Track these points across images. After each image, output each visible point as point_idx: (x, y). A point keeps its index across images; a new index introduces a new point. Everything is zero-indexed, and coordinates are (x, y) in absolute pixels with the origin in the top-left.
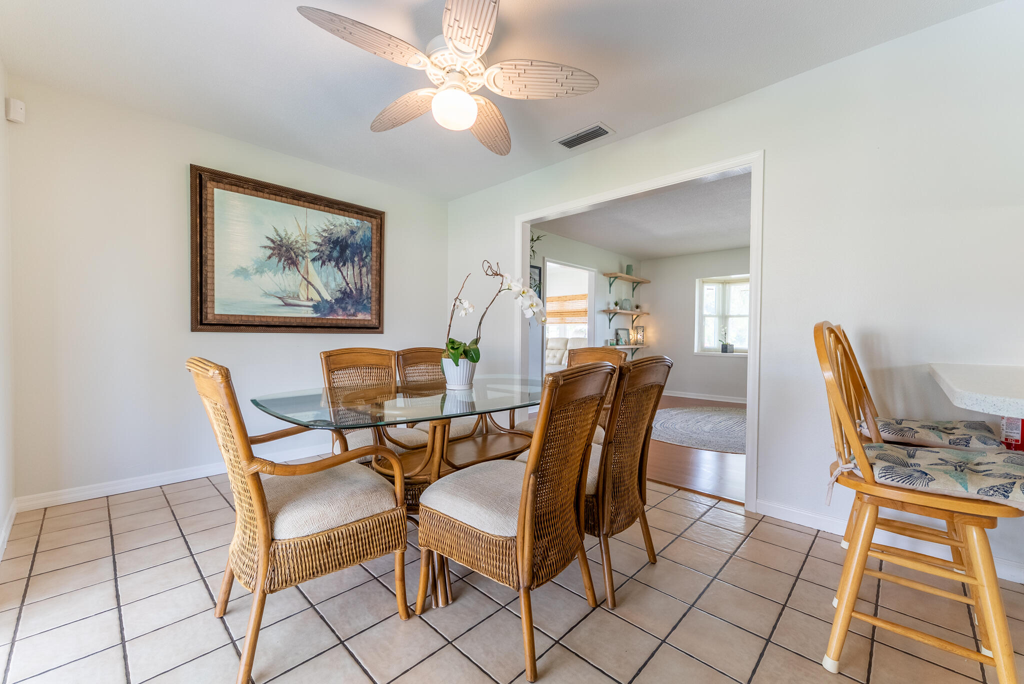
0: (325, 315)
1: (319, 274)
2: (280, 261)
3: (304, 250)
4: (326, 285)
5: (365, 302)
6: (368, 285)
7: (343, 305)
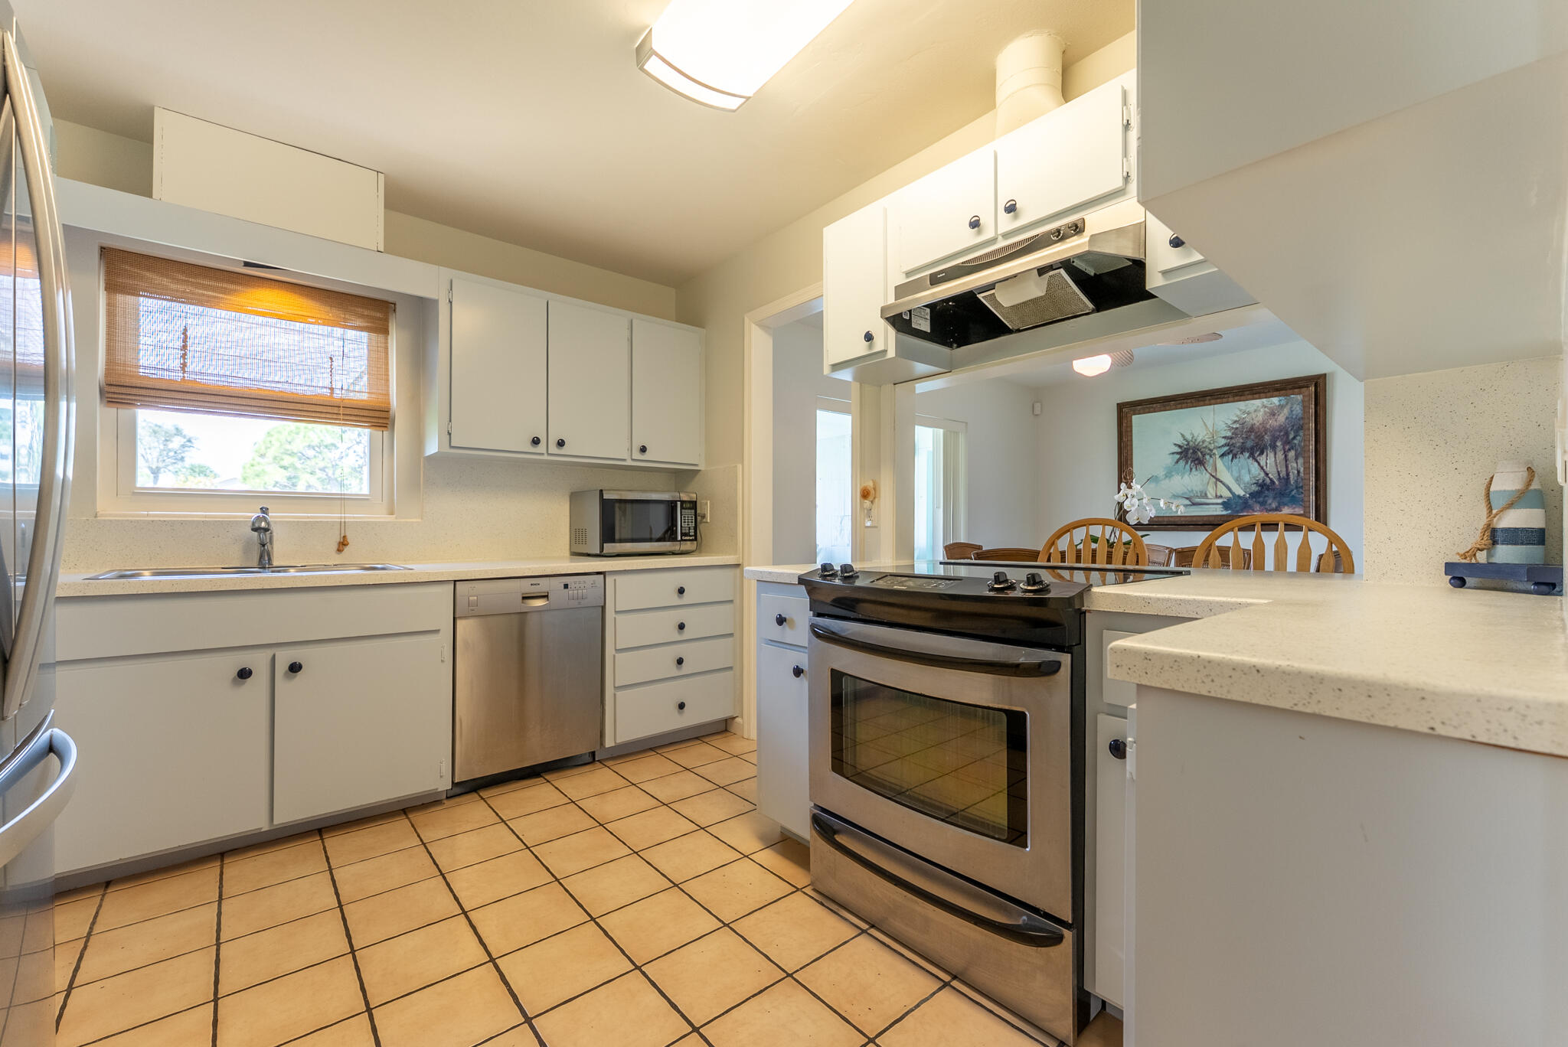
0: (1238, 512)
1: (1229, 468)
2: (1187, 463)
3: (1212, 448)
4: (1238, 480)
5: (1293, 493)
6: (1299, 472)
7: (1261, 499)
